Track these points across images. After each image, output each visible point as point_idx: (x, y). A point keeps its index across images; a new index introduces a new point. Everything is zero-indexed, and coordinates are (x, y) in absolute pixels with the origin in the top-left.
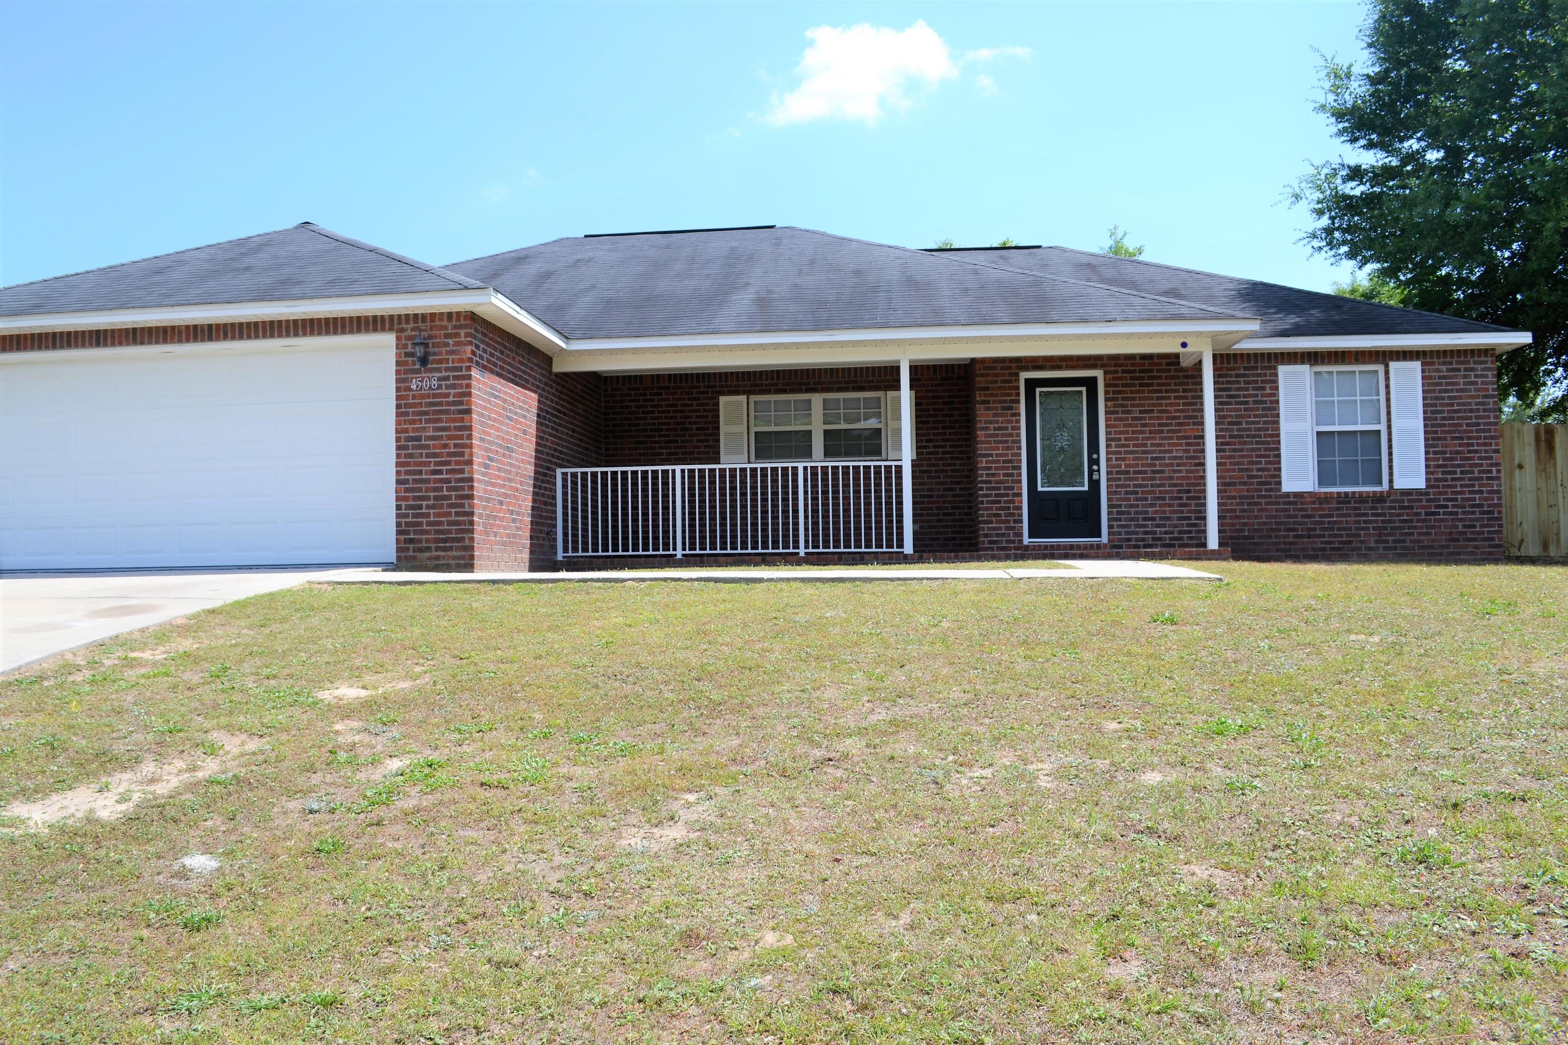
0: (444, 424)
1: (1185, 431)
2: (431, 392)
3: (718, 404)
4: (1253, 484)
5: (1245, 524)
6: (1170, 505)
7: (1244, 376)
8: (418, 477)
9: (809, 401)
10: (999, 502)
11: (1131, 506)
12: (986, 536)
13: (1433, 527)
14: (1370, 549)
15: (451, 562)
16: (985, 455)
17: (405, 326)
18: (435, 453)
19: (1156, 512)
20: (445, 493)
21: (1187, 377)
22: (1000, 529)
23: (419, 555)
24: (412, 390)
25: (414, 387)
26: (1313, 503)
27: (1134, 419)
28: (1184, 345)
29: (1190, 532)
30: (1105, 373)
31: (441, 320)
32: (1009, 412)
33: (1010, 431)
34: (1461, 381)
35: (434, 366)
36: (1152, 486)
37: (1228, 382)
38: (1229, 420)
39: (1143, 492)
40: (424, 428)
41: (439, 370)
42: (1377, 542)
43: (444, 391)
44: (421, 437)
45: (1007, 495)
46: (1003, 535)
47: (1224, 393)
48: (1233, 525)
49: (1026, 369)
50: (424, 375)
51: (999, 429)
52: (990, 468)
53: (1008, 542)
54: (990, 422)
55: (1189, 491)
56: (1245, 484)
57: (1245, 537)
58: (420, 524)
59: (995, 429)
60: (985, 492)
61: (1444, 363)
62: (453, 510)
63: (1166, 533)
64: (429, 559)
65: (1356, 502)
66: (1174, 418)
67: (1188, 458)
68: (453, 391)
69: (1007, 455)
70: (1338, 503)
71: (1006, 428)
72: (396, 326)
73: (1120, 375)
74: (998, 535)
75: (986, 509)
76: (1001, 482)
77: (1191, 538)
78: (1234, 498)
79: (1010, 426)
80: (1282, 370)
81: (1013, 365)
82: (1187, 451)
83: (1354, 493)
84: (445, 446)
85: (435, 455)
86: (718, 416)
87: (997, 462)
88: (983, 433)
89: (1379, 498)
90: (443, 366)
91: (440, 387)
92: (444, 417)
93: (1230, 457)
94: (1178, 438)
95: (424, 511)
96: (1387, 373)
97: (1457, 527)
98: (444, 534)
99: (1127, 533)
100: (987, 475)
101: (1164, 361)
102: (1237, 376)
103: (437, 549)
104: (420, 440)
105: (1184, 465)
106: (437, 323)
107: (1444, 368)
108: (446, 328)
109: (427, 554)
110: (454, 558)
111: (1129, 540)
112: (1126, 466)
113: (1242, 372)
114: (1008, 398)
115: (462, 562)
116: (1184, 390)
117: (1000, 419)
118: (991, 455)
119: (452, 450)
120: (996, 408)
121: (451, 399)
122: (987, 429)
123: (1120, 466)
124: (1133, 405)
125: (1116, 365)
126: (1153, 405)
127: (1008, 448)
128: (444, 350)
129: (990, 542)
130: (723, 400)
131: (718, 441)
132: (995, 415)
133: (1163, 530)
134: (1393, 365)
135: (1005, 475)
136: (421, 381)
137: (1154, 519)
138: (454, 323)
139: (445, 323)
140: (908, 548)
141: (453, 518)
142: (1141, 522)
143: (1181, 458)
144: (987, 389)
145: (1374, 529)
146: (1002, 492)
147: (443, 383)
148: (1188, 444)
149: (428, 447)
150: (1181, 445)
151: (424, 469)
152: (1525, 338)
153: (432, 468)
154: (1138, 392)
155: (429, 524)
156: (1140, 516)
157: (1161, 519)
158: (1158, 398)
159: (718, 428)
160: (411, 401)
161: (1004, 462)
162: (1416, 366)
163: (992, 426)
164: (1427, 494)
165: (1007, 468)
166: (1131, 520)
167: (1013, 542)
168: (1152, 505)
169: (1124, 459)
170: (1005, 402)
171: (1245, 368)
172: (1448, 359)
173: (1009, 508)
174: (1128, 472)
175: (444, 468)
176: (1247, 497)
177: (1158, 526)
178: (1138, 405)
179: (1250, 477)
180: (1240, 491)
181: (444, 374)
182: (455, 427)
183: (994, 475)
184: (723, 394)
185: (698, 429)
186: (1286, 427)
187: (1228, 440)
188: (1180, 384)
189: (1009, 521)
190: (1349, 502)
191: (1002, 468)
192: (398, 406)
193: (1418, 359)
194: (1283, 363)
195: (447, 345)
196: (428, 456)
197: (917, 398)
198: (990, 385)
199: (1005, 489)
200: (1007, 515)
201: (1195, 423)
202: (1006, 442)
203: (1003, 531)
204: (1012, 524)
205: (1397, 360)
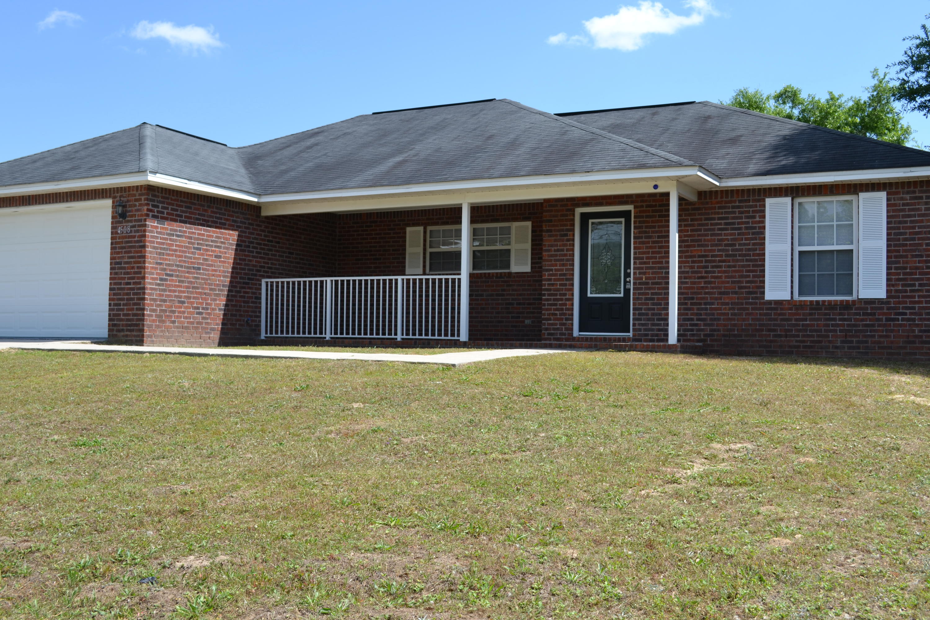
0: (132, 254)
1: (692, 251)
2: (127, 235)
3: (405, 233)
4: (742, 293)
5: (735, 325)
7: (738, 207)
8: (119, 286)
10: (556, 305)
11: (649, 309)
12: (547, 329)
13: (892, 331)
14: (837, 347)
15: (133, 338)
16: (547, 270)
17: (117, 195)
18: (128, 272)
20: (132, 296)
22: (556, 324)
23: (118, 333)
24: (118, 234)
25: (119, 232)
26: (791, 309)
27: (654, 242)
28: (657, 187)
29: (692, 330)
30: (635, 208)
31: (133, 190)
32: (565, 238)
33: (565, 252)
34: (923, 207)
35: (129, 219)
36: (665, 294)
37: (726, 213)
38: (726, 242)
39: (658, 299)
40: (123, 257)
41: (131, 221)
42: (842, 342)
43: (133, 234)
44: (121, 262)
45: (562, 300)
46: (558, 329)
47: (723, 222)
48: (725, 325)
49: (579, 206)
50: (124, 224)
51: (558, 250)
52: (550, 280)
53: (563, 334)
54: (552, 246)
55: (692, 298)
56: (736, 293)
57: (735, 336)
58: (119, 315)
59: (555, 251)
60: (546, 297)
61: (908, 193)
62: (135, 307)
64: (123, 336)
65: (826, 309)
67: (693, 272)
68: (137, 234)
69: (562, 270)
70: (811, 309)
71: (563, 250)
72: (112, 195)
73: (645, 209)
74: (554, 329)
75: (547, 310)
76: (558, 290)
77: (693, 335)
78: (727, 304)
79: (565, 248)
80: (769, 201)
81: (572, 203)
82: (692, 267)
83: (824, 302)
84: (133, 268)
85: (128, 273)
86: (405, 241)
87: (556, 275)
88: (547, 253)
89: (846, 306)
90: (133, 218)
91: (131, 232)
92: (133, 250)
93: (725, 272)
95: (122, 307)
96: (858, 203)
97: (914, 331)
98: (130, 321)
99: (645, 330)
100: (549, 285)
102: (733, 207)
103: (127, 330)
104: (121, 264)
105: (690, 278)
106: (131, 192)
107: (908, 196)
108: (135, 195)
109: (122, 334)
110: (135, 336)
111: (647, 335)
112: (646, 278)
113: (737, 204)
114: (565, 228)
115: (138, 339)
117: (559, 243)
118: (552, 270)
119: (136, 270)
120: (556, 235)
121: (136, 239)
122: (549, 251)
123: (642, 279)
124: (653, 232)
127: (563, 265)
128: (134, 209)
129: (549, 334)
130: (409, 230)
131: (405, 258)
134: (863, 196)
135: (561, 285)
136: (123, 228)
138: (139, 192)
139: (135, 192)
140: (464, 336)
141: (135, 312)
142: (656, 322)
143: (688, 272)
144: (551, 221)
145: (842, 331)
146: (558, 297)
147: (133, 229)
148: (693, 262)
149: (124, 268)
150: (688, 262)
151: (123, 281)
153: (126, 281)
155: (124, 315)
156: (656, 317)
159: (405, 250)
160: (118, 240)
161: (561, 275)
162: (882, 196)
163: (553, 249)
164: (889, 303)
165: (562, 280)
166: (649, 320)
167: (565, 334)
169: (645, 273)
170: (563, 230)
171: (740, 201)
172: (912, 189)
174: (647, 283)
175: (132, 281)
176: (737, 304)
178: (657, 232)
179: (740, 288)
180: (731, 298)
181: (134, 224)
182: (138, 256)
183: (553, 285)
184: (409, 225)
185: (393, 250)
186: (769, 248)
187: (724, 258)
188: (690, 215)
189: (562, 319)
190: (821, 309)
191: (559, 280)
192: (112, 244)
193: (884, 190)
194: (770, 196)
195: (135, 206)
196: (125, 274)
197: (533, 227)
198: (553, 219)
199: (561, 295)
200: (561, 314)
201: (699, 246)
202: (562, 260)
203: (558, 326)
204: (564, 322)
205: (866, 191)
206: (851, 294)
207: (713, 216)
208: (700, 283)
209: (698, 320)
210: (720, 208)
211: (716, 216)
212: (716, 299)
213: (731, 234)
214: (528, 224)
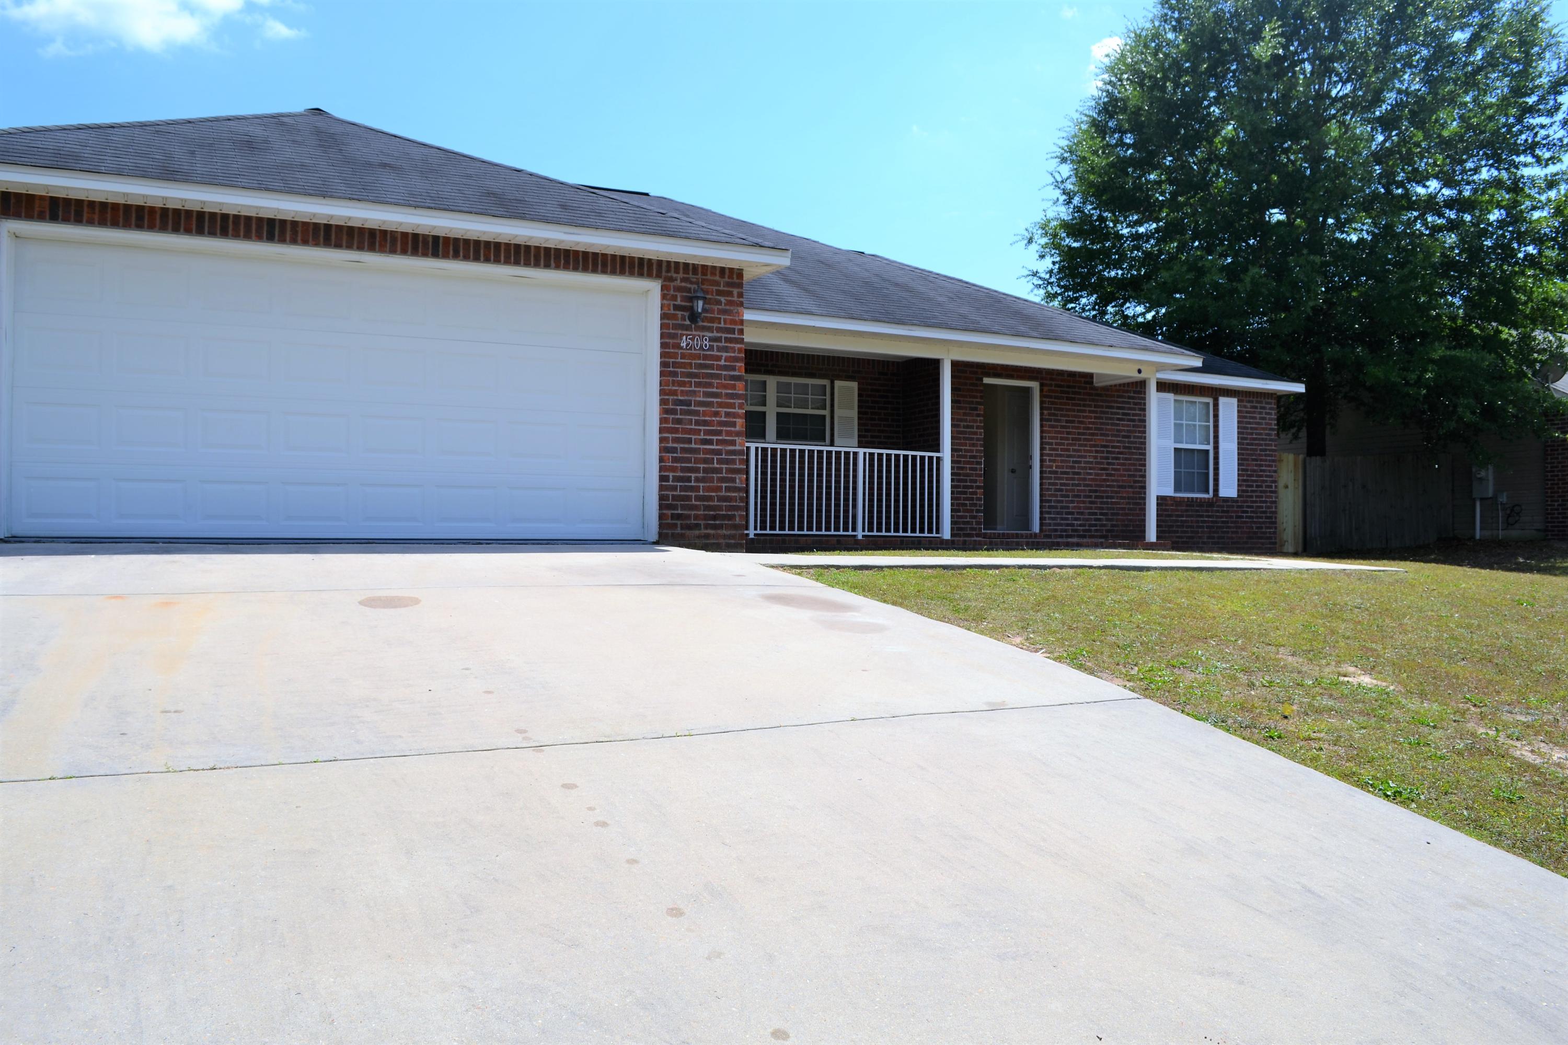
0: (715, 390)
1: (1095, 440)
2: (702, 353)
4: (1136, 488)
5: (1130, 520)
6: (1084, 502)
7: (1133, 398)
8: (686, 446)
9: (764, 383)
10: (965, 493)
11: (1059, 502)
13: (1240, 527)
14: (1204, 543)
15: (721, 541)
17: (675, 275)
18: (705, 421)
19: (1074, 508)
20: (716, 465)
21: (1098, 395)
22: (966, 517)
23: (688, 532)
24: (682, 348)
25: (684, 345)
26: (1172, 505)
27: (1062, 427)
28: (1140, 371)
30: (1042, 385)
31: (713, 274)
32: (976, 412)
33: (975, 430)
34: (1258, 416)
35: (705, 324)
36: (1073, 485)
38: (1123, 433)
39: (1067, 490)
40: (694, 392)
41: (710, 329)
42: (1209, 538)
43: (715, 353)
44: (691, 401)
45: (972, 487)
46: (968, 523)
47: (1121, 411)
48: (1123, 521)
49: (989, 375)
50: (694, 333)
51: (968, 427)
53: (972, 529)
55: (1096, 491)
56: (1131, 487)
58: (688, 498)
59: (964, 427)
61: (1249, 402)
62: (724, 485)
63: (1080, 525)
64: (699, 537)
65: (1197, 506)
66: (1089, 428)
67: (1097, 463)
68: (724, 354)
69: (972, 451)
70: (1187, 506)
71: (972, 427)
72: (664, 274)
73: (1053, 388)
74: (964, 523)
76: (967, 475)
78: (1124, 498)
81: (979, 370)
82: (1096, 457)
83: (1197, 498)
84: (716, 414)
85: (705, 423)
87: (965, 457)
89: (1209, 503)
90: (715, 325)
91: (711, 348)
92: (715, 381)
93: (1123, 465)
94: (1091, 446)
95: (693, 484)
96: (1216, 406)
97: (1252, 528)
98: (714, 510)
99: (1055, 525)
101: (1083, 380)
102: (1128, 398)
103: (707, 527)
104: (690, 405)
106: (709, 277)
107: (1249, 405)
108: (718, 284)
109: (697, 532)
110: (725, 537)
111: (1056, 531)
112: (1057, 467)
113: (1132, 395)
114: (975, 400)
115: (733, 541)
116: (1095, 406)
119: (723, 419)
120: (965, 408)
121: (722, 363)
123: (1051, 467)
124: (1062, 415)
125: (1051, 379)
126: (1075, 416)
127: (973, 445)
128: (716, 307)
129: (959, 529)
132: (965, 414)
133: (1079, 522)
134: (1222, 400)
135: (971, 469)
136: (692, 339)
137: (1072, 513)
138: (726, 279)
139: (717, 278)
140: (946, 534)
141: (723, 493)
142: (1064, 516)
143: (1091, 463)
145: (1207, 527)
146: (968, 484)
147: (715, 344)
148: (1097, 452)
149: (697, 413)
150: (1090, 451)
151: (693, 437)
152: (1300, 388)
153: (702, 437)
154: (1065, 404)
155: (698, 498)
156: (1064, 511)
157: (1078, 513)
158: (1079, 411)
160: (679, 360)
161: (971, 457)
162: (1234, 401)
163: (962, 424)
164: (1237, 501)
165: (972, 463)
166: (1058, 513)
167: (974, 529)
168: (1072, 502)
169: (1054, 461)
170: (972, 402)
171: (1135, 392)
172: (1251, 399)
173: (972, 499)
174: (1056, 472)
175: (715, 438)
176: (1133, 498)
177: (1076, 519)
178: (1065, 416)
179: (1133, 482)
180: (1128, 492)
181: (715, 334)
182: (727, 394)
183: (962, 468)
186: (1158, 442)
187: (1122, 450)
188: (1093, 400)
189: (972, 511)
190: (1193, 506)
191: (968, 463)
192: (663, 364)
193: (1236, 396)
195: (719, 303)
196: (698, 423)
197: (859, 389)
198: (962, 387)
199: (971, 481)
200: (971, 505)
201: (1102, 435)
202: (972, 439)
203: (968, 520)
204: (975, 514)
205: (1224, 396)
206: (1207, 491)
207: (1113, 404)
208: (1102, 475)
209: (1102, 514)
210: (1119, 397)
211: (1116, 405)
212: (1116, 492)
213: (1128, 426)
214: (854, 385)
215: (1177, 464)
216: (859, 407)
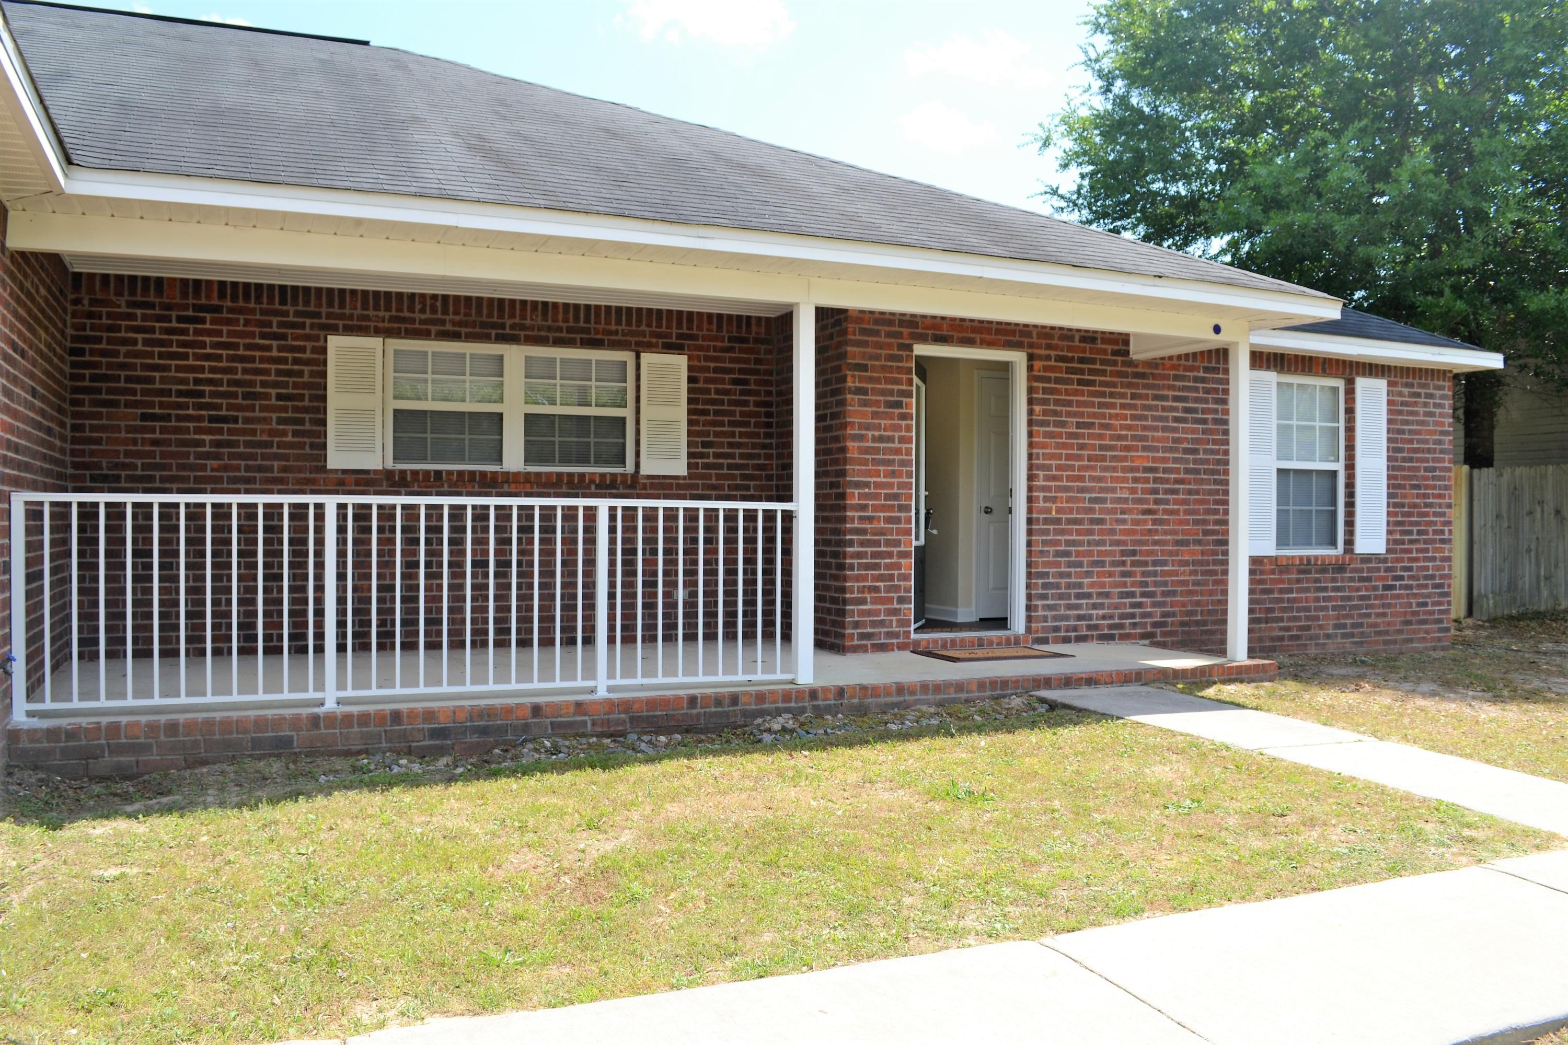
1: (1133, 459)
3: (324, 350)
4: (1211, 543)
5: (1198, 603)
6: (1111, 574)
7: (1203, 380)
9: (501, 358)
10: (876, 567)
11: (1062, 575)
12: (856, 625)
13: (1389, 606)
14: (1328, 636)
16: (858, 485)
19: (1092, 585)
21: (1137, 375)
22: (878, 612)
26: (1273, 572)
27: (1071, 435)
28: (1217, 329)
29: (1133, 616)
30: (1031, 358)
32: (897, 411)
33: (897, 445)
34: (1421, 410)
36: (1089, 543)
37: (1184, 389)
38: (1185, 445)
39: (1078, 554)
42: (1337, 627)
45: (890, 555)
46: (882, 623)
47: (1180, 405)
48: (1184, 604)
49: (923, 339)
51: (881, 439)
52: (864, 508)
53: (889, 635)
54: (868, 427)
55: (1134, 553)
56: (1199, 542)
57: (1197, 623)
59: (874, 439)
60: (856, 549)
61: (1407, 385)
63: (1104, 617)
65: (1316, 572)
66: (1120, 438)
69: (890, 486)
70: (1300, 572)
71: (890, 439)
73: (1053, 363)
74: (874, 624)
75: (858, 578)
76: (882, 532)
77: (1134, 625)
78: (1186, 563)
79: (896, 435)
81: (905, 331)
82: (1133, 491)
83: (1316, 557)
86: (324, 375)
87: (876, 497)
88: (856, 444)
89: (1338, 566)
93: (1185, 502)
94: (1124, 470)
96: (1350, 392)
97: (1410, 605)
99: (1055, 618)
100: (861, 519)
101: (1109, 348)
102: (1196, 379)
105: (1130, 511)
107: (1406, 391)
111: (1057, 629)
112: (1059, 511)
113: (1201, 374)
114: (896, 387)
116: (1133, 396)
117: (883, 422)
118: (867, 485)
120: (877, 404)
122: (861, 438)
123: (1049, 511)
124: (1069, 414)
125: (1049, 347)
126: (1094, 415)
127: (893, 474)
129: (863, 636)
130: (335, 343)
131: (324, 423)
132: (875, 415)
133: (1101, 612)
134: (1362, 383)
135: (888, 520)
137: (1088, 596)
140: (805, 673)
142: (1073, 601)
143: (1126, 500)
144: (864, 368)
145: (1334, 608)
146: (883, 549)
148: (1136, 480)
150: (1125, 480)
152: (1493, 361)
154: (1076, 393)
156: (1073, 591)
157: (1100, 595)
158: (1101, 405)
159: (324, 398)
161: (888, 497)
162: (1380, 385)
163: (870, 433)
164: (1385, 560)
165: (890, 508)
166: (1061, 597)
167: (896, 635)
168: (1088, 574)
169: (1054, 500)
170: (891, 392)
171: (1207, 370)
172: (1410, 380)
173: (891, 578)
174: (1058, 521)
176: (1200, 563)
177: (1095, 606)
178: (1075, 415)
179: (1205, 533)
180: (1193, 553)
183: (870, 519)
184: (334, 330)
185: (280, 397)
187: (1182, 476)
188: (1130, 385)
189: (890, 600)
190: (1309, 572)
191: (883, 508)
193: (1383, 376)
197: (690, 369)
198: (870, 363)
199: (888, 543)
200: (889, 589)
201: (1145, 449)
202: (890, 462)
203: (882, 617)
204: (896, 606)
205: (1364, 375)
206: (1333, 543)
207: (1166, 392)
208: (1145, 522)
209: (1143, 595)
210: (1176, 378)
211: (1171, 393)
212: (1171, 553)
213: (1194, 431)
214: (681, 361)
215: (1282, 497)
216: (690, 401)
